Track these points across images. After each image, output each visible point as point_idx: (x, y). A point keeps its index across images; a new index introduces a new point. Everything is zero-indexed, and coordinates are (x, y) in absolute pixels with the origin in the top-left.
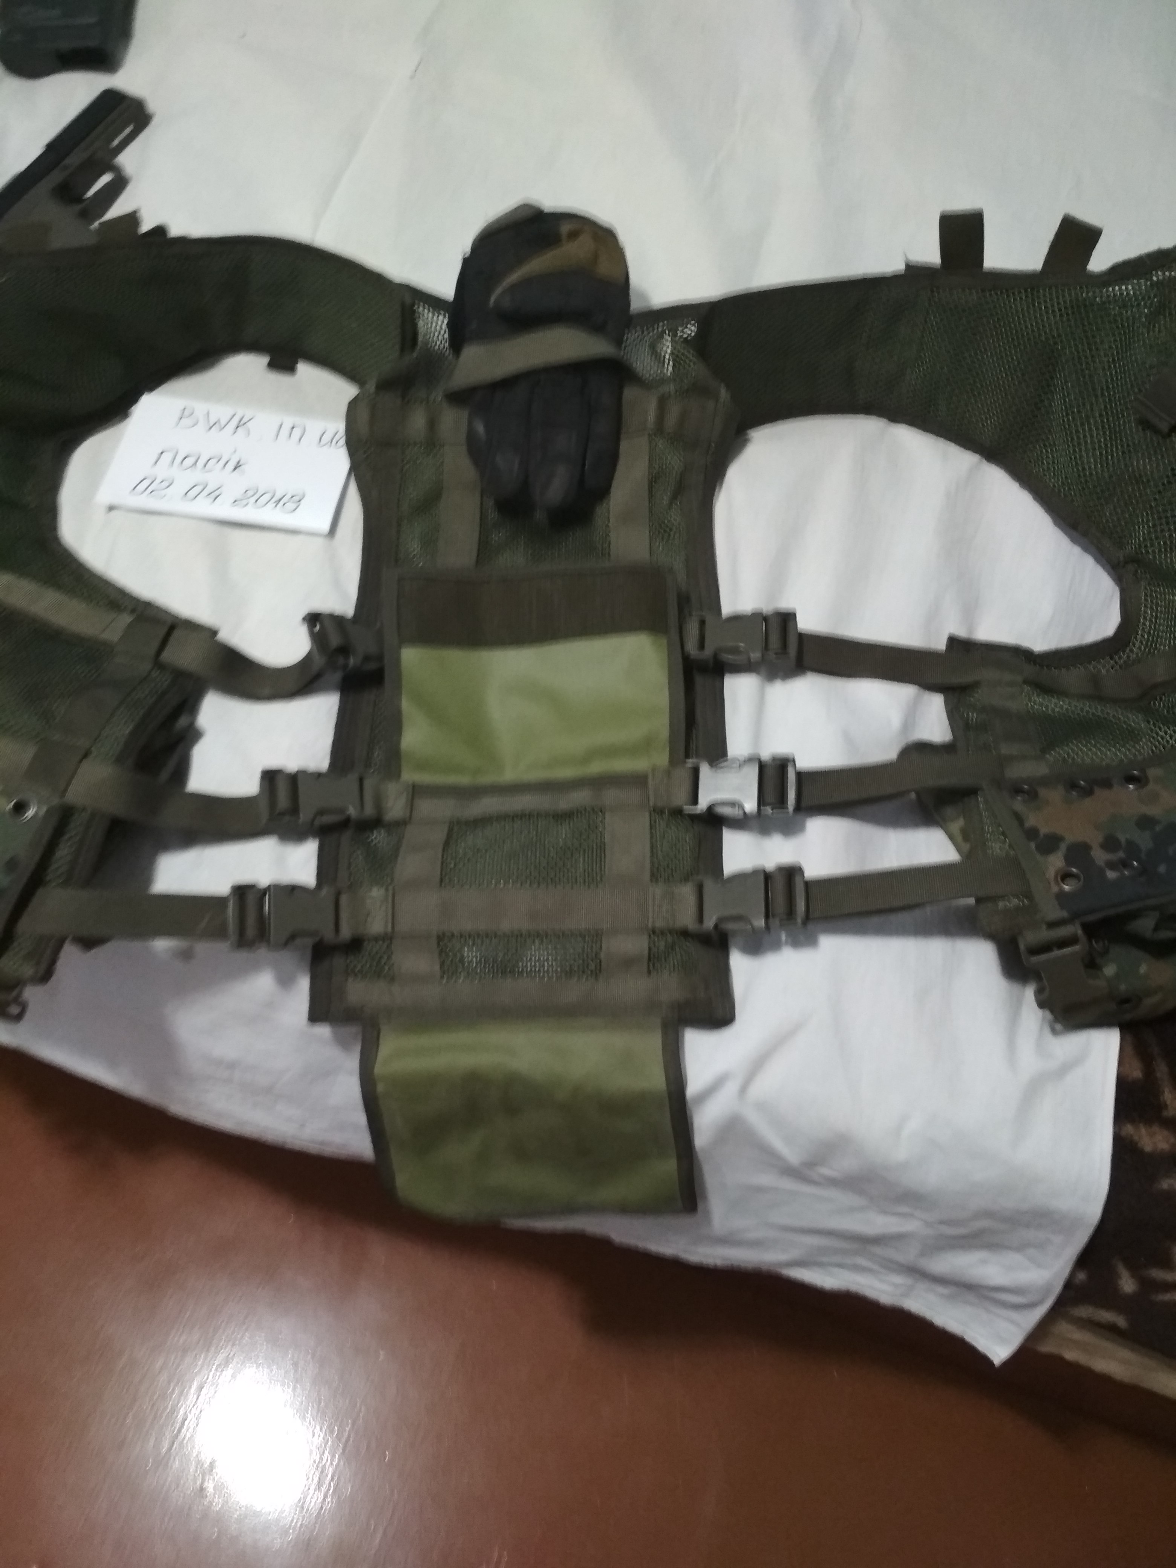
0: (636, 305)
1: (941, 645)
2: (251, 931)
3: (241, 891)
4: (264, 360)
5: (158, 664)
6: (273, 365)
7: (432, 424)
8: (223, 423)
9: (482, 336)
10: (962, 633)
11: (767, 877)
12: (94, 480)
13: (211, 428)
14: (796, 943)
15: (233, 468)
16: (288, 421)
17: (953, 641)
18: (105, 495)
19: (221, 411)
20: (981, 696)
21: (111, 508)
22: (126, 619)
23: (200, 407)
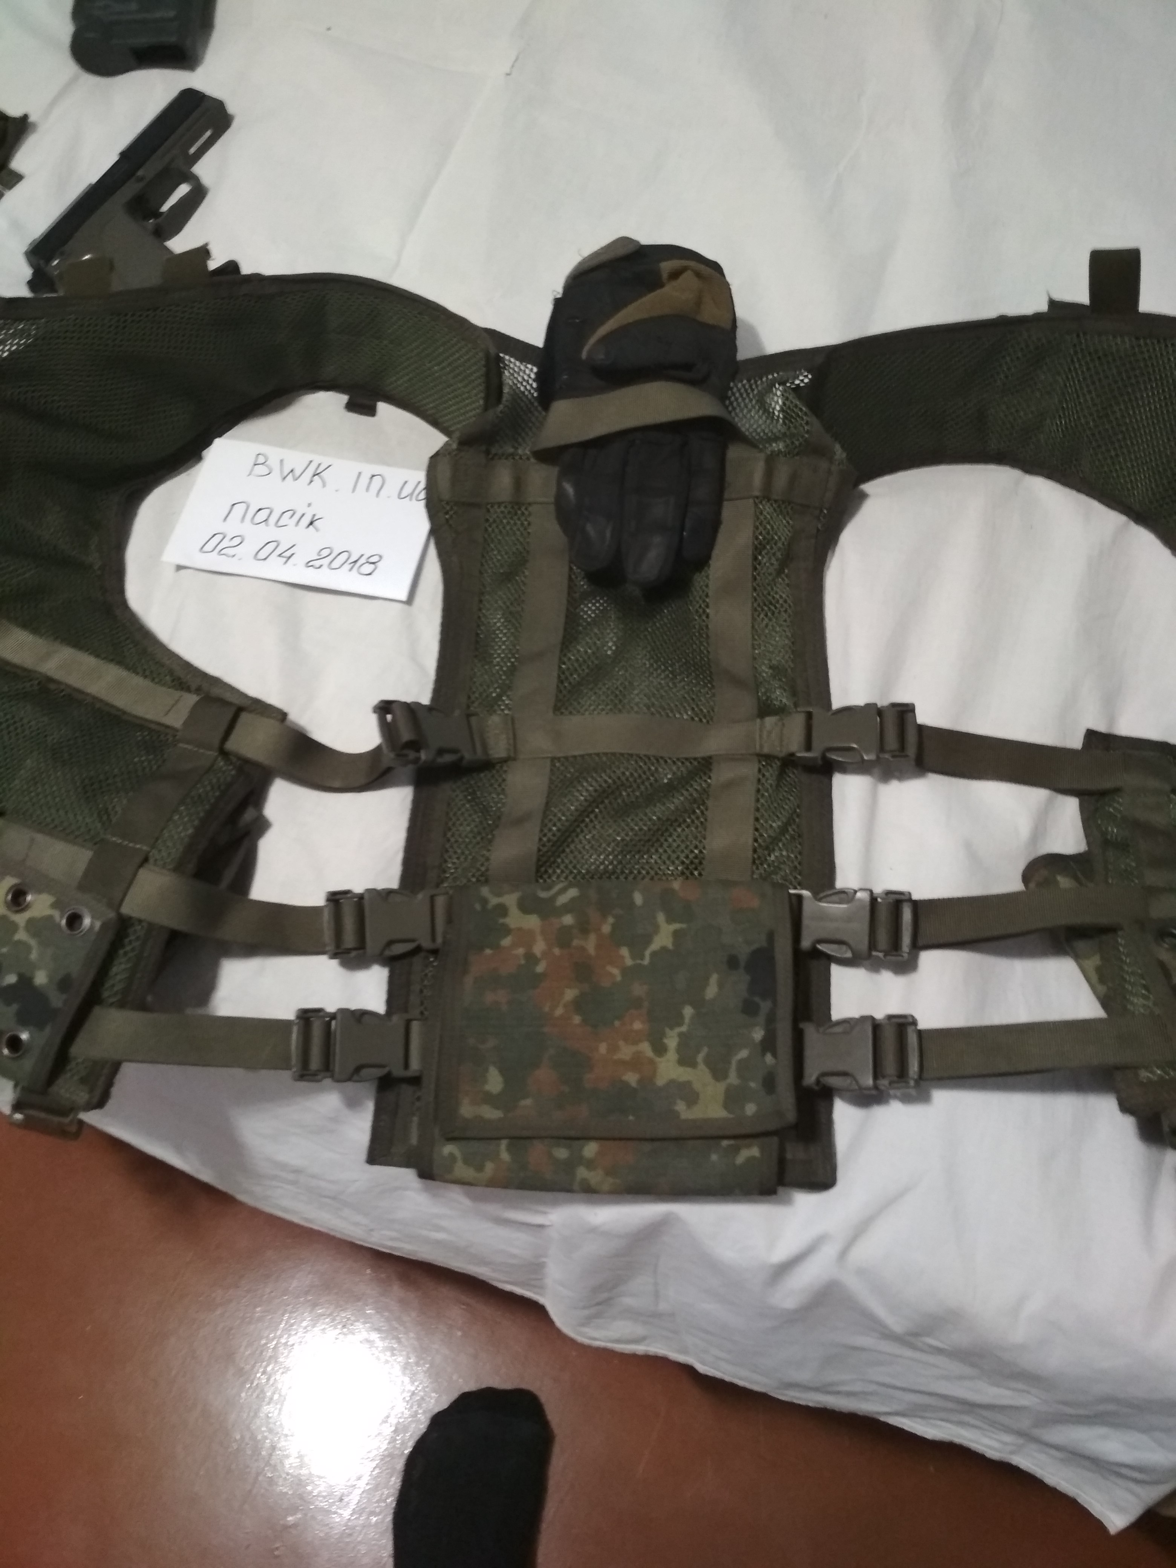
0: (744, 353)
1: (1076, 742)
2: (315, 1063)
3: (307, 1016)
4: (344, 398)
5: (224, 753)
6: (351, 407)
7: (519, 484)
8: (297, 473)
9: (572, 391)
10: (1101, 727)
11: (876, 1026)
12: (163, 537)
13: (284, 478)
14: (907, 1099)
15: (308, 522)
16: (369, 469)
17: (1091, 735)
18: (172, 555)
19: (296, 459)
20: (1120, 806)
21: (179, 568)
22: (192, 699)
23: (274, 454)
